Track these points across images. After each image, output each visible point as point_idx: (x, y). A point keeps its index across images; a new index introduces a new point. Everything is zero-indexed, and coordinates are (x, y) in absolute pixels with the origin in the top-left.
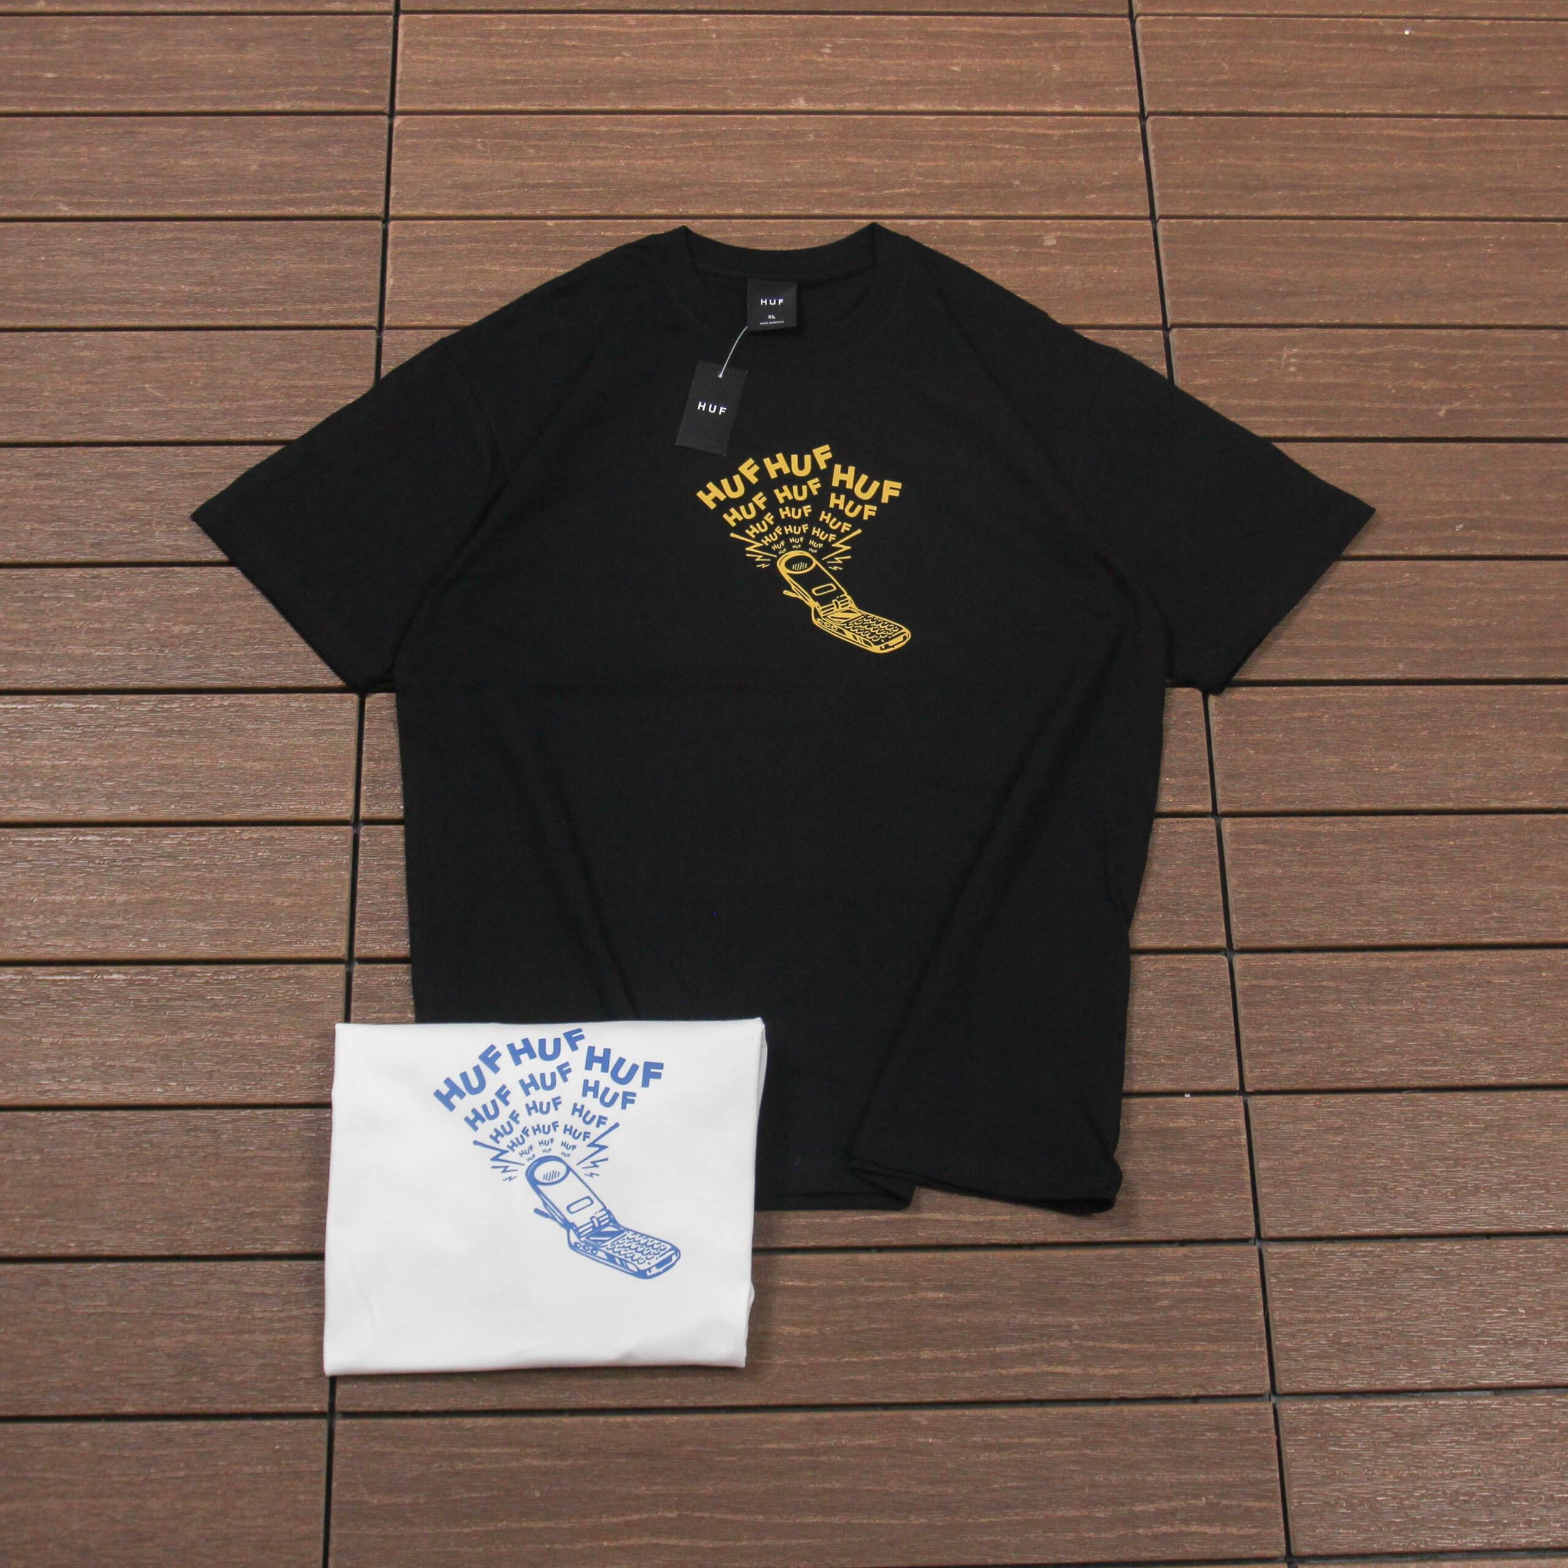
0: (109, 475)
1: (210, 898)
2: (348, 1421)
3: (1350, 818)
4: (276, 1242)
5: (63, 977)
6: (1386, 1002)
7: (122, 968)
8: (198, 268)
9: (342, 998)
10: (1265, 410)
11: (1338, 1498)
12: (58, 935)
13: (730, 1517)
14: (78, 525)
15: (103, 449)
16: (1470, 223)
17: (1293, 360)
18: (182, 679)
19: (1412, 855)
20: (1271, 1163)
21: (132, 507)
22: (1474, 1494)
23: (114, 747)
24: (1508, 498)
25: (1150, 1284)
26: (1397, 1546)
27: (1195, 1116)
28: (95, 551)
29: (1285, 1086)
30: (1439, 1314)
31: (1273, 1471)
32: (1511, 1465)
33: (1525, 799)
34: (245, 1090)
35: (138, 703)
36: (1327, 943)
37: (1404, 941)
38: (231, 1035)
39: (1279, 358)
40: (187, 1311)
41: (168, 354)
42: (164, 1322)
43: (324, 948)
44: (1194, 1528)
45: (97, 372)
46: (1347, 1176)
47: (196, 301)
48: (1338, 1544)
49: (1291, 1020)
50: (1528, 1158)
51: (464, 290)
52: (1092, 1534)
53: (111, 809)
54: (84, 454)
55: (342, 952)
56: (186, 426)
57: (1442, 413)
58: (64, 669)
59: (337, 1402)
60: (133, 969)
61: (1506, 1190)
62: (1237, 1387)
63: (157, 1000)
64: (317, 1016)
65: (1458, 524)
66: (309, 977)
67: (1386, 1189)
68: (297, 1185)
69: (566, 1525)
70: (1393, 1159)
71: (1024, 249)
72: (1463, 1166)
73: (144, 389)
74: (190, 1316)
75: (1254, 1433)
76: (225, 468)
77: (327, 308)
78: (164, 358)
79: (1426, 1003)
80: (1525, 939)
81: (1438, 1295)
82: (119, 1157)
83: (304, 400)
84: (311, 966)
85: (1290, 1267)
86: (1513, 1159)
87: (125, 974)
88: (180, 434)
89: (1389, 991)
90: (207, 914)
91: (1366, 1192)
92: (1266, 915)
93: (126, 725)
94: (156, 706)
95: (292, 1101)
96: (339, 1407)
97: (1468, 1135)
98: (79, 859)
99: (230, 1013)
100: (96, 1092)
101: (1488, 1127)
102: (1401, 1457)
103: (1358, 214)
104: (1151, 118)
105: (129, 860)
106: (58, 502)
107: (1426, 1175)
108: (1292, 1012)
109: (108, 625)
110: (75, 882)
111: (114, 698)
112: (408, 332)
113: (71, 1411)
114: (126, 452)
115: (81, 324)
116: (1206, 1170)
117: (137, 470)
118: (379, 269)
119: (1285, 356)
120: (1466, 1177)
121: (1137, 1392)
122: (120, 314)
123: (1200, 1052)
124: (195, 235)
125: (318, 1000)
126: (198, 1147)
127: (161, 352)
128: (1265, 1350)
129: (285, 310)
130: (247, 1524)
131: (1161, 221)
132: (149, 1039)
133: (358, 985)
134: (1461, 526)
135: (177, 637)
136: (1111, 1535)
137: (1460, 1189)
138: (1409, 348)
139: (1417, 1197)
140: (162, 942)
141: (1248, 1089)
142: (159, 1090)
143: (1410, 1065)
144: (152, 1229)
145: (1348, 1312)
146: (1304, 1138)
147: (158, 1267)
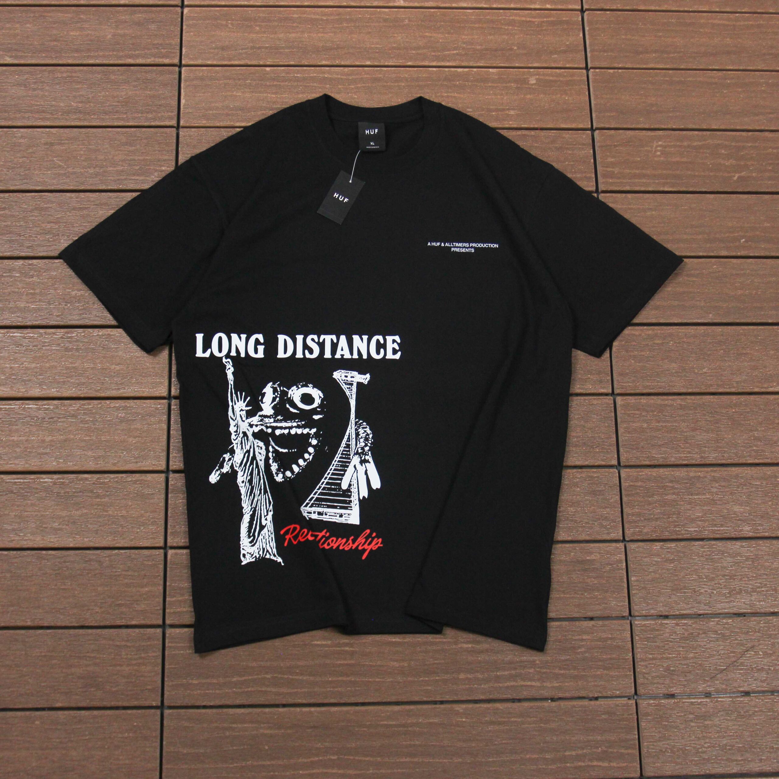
0: (36, 209)
1: (94, 438)
2: (171, 711)
3: (682, 397)
4: (132, 619)
5: (19, 481)
6: (697, 494)
7: (50, 476)
8: (81, 93)
9: (164, 492)
10: (644, 176)
11: (667, 748)
12: (16, 458)
13: (363, 759)
14: (20, 236)
15: (33, 194)
16: (753, 73)
17: (659, 148)
18: (78, 320)
19: (714, 417)
20: (638, 578)
21: (49, 226)
22: (734, 746)
23: (42, 357)
24: (768, 225)
25: (575, 640)
26: (695, 772)
27: (600, 553)
28: (30, 250)
29: (645, 538)
30: (720, 655)
31: (635, 735)
32: (753, 731)
33: (771, 387)
34: (114, 540)
35: (54, 333)
36: (669, 463)
37: (708, 462)
38: (107, 511)
39: (652, 147)
40: (88, 655)
41: (67, 142)
42: (76, 660)
43: (154, 465)
44: (595, 763)
45: (28, 151)
46: (675, 585)
47: (80, 112)
48: (666, 771)
49: (650, 504)
50: (767, 575)
51: (223, 106)
52: (544, 766)
53: (42, 391)
54: (23, 197)
55: (163, 467)
56: (76, 182)
57: (735, 178)
58: (15, 315)
59: (165, 701)
60: (56, 476)
61: (755, 592)
62: (618, 692)
63: (68, 492)
64: (152, 501)
65: (743, 239)
66: (146, 481)
67: (695, 592)
68: (142, 589)
69: (282, 763)
70: (698, 576)
71: (519, 86)
72: (734, 579)
73: (53, 161)
74: (89, 657)
75: (626, 716)
76: (96, 205)
77: (150, 116)
78: (64, 143)
79: (718, 494)
80: (769, 461)
81: (719, 645)
82: (51, 575)
83: (138, 167)
84: (148, 475)
85: (645, 631)
86: (760, 576)
87: (51, 479)
88: (72, 186)
89: (700, 488)
90: (93, 447)
91: (685, 593)
92: (637, 448)
93: (49, 345)
94: (64, 335)
95: (139, 546)
96: (166, 703)
97: (736, 563)
98: (25, 417)
99: (106, 499)
100: (39, 542)
101: (747, 559)
102: (698, 727)
103: (694, 67)
104: (586, 13)
105: (52, 418)
106: (9, 223)
107: (715, 584)
108: (650, 499)
109: (38, 291)
110: (24, 430)
111: (42, 331)
112: (193, 130)
113: (30, 706)
114: (44, 196)
115: (19, 124)
116: (604, 582)
117: (51, 206)
118: (177, 94)
119: (654, 146)
120: (736, 585)
121: (567, 695)
122: (40, 119)
123: (603, 520)
124: (79, 74)
125: (152, 492)
126: (91, 570)
127: (62, 140)
128: (632, 673)
129: (127, 117)
130: (121, 762)
131: (591, 70)
132: (64, 513)
133: (172, 485)
134: (744, 240)
135: (74, 297)
136: (553, 767)
137: (733, 590)
138: (719, 142)
139: (710, 595)
140: (70, 462)
141: (627, 539)
142: (71, 540)
143: (709, 527)
144: (69, 612)
145: (675, 654)
146: (654, 565)
147: (72, 631)
